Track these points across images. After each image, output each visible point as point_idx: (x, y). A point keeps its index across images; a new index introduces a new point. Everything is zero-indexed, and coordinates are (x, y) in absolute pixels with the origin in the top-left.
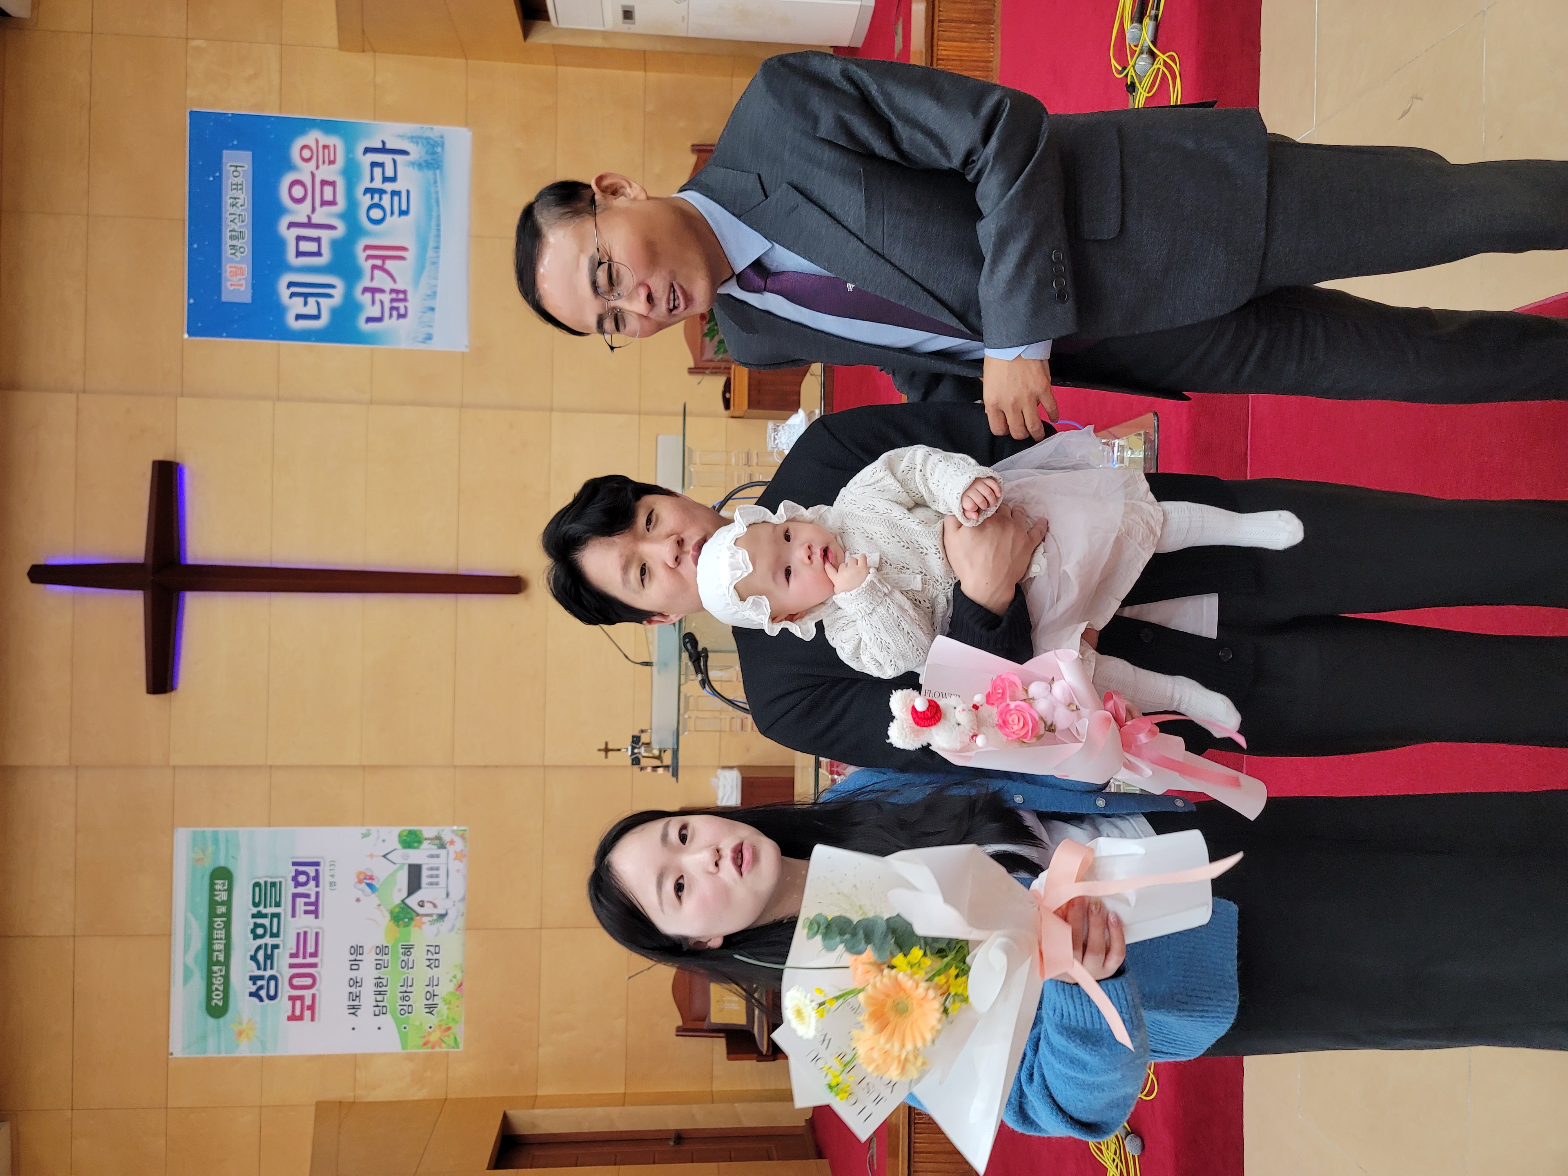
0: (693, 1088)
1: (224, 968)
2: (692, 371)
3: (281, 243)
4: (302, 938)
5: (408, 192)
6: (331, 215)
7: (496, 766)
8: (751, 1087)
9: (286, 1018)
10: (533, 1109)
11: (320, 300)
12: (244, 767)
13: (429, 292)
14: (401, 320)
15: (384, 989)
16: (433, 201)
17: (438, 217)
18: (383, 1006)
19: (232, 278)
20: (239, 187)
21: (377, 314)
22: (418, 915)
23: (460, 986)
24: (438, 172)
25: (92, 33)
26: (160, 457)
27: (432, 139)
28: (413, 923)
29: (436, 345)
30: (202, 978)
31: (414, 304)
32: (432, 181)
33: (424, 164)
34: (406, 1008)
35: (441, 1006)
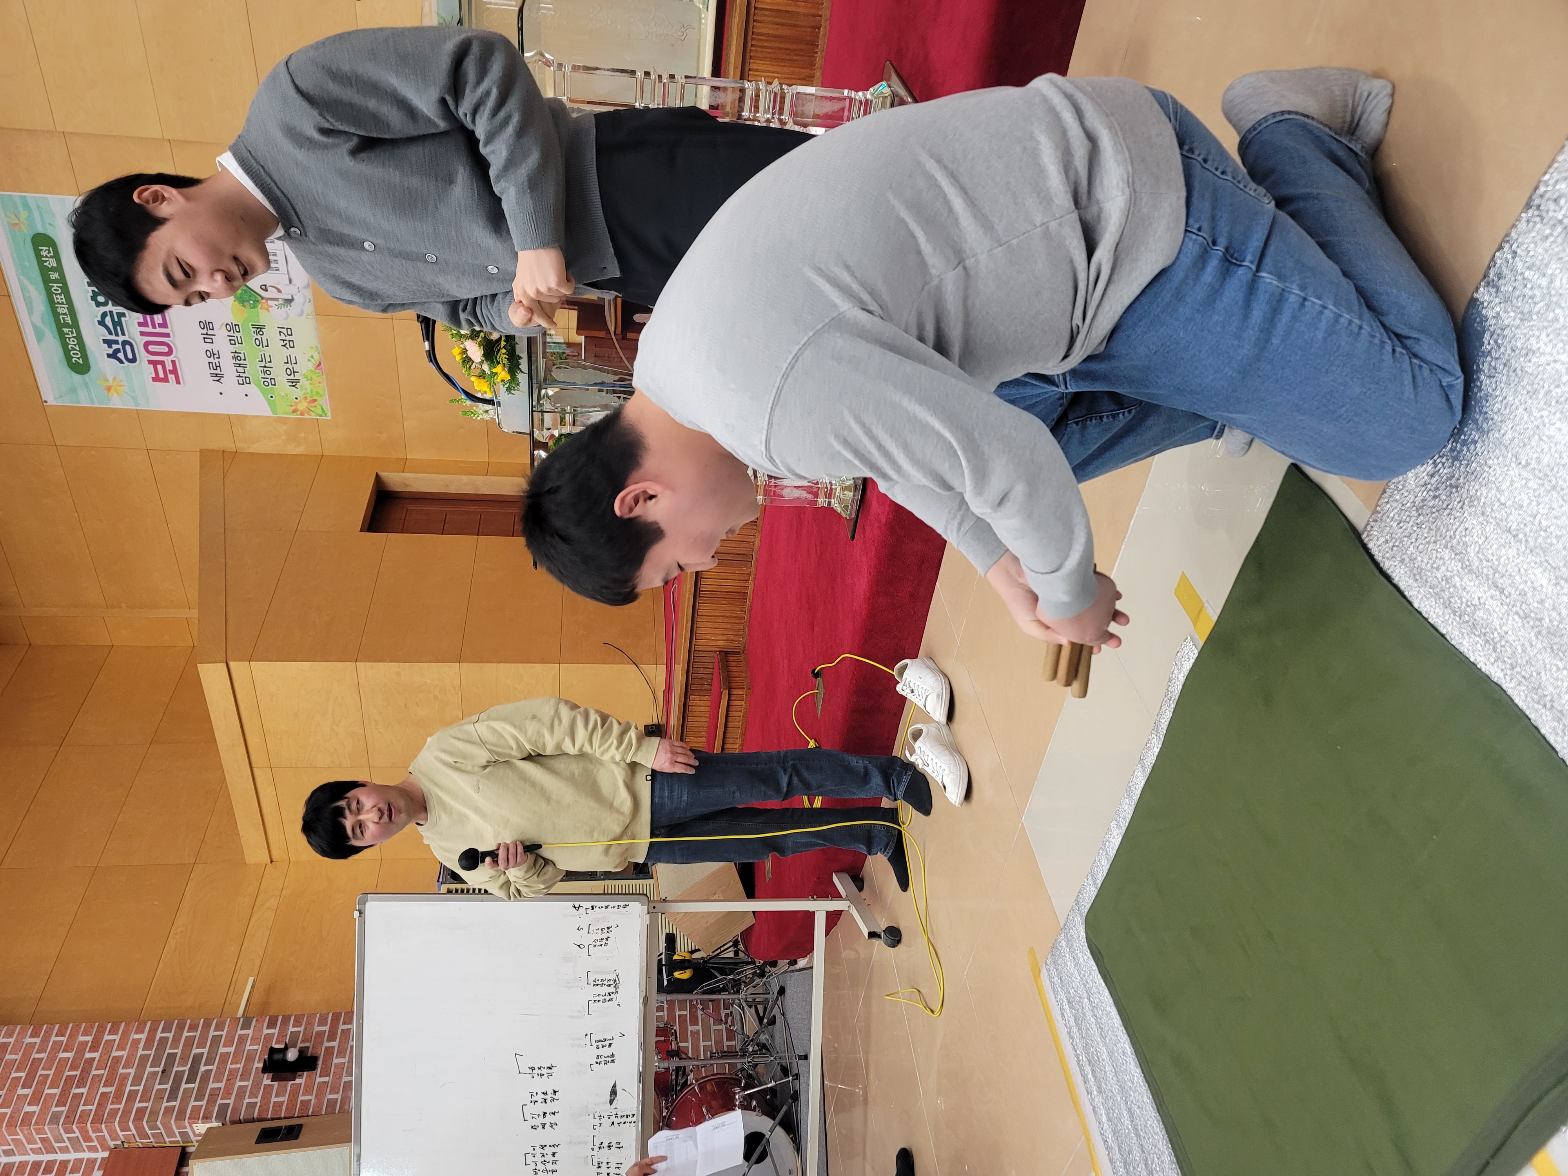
1: (74, 330)
9: (151, 379)
10: (403, 472)
15: (242, 362)
18: (246, 377)
22: (263, 298)
23: (320, 364)
28: (260, 306)
30: (55, 338)
34: (269, 380)
35: (303, 381)
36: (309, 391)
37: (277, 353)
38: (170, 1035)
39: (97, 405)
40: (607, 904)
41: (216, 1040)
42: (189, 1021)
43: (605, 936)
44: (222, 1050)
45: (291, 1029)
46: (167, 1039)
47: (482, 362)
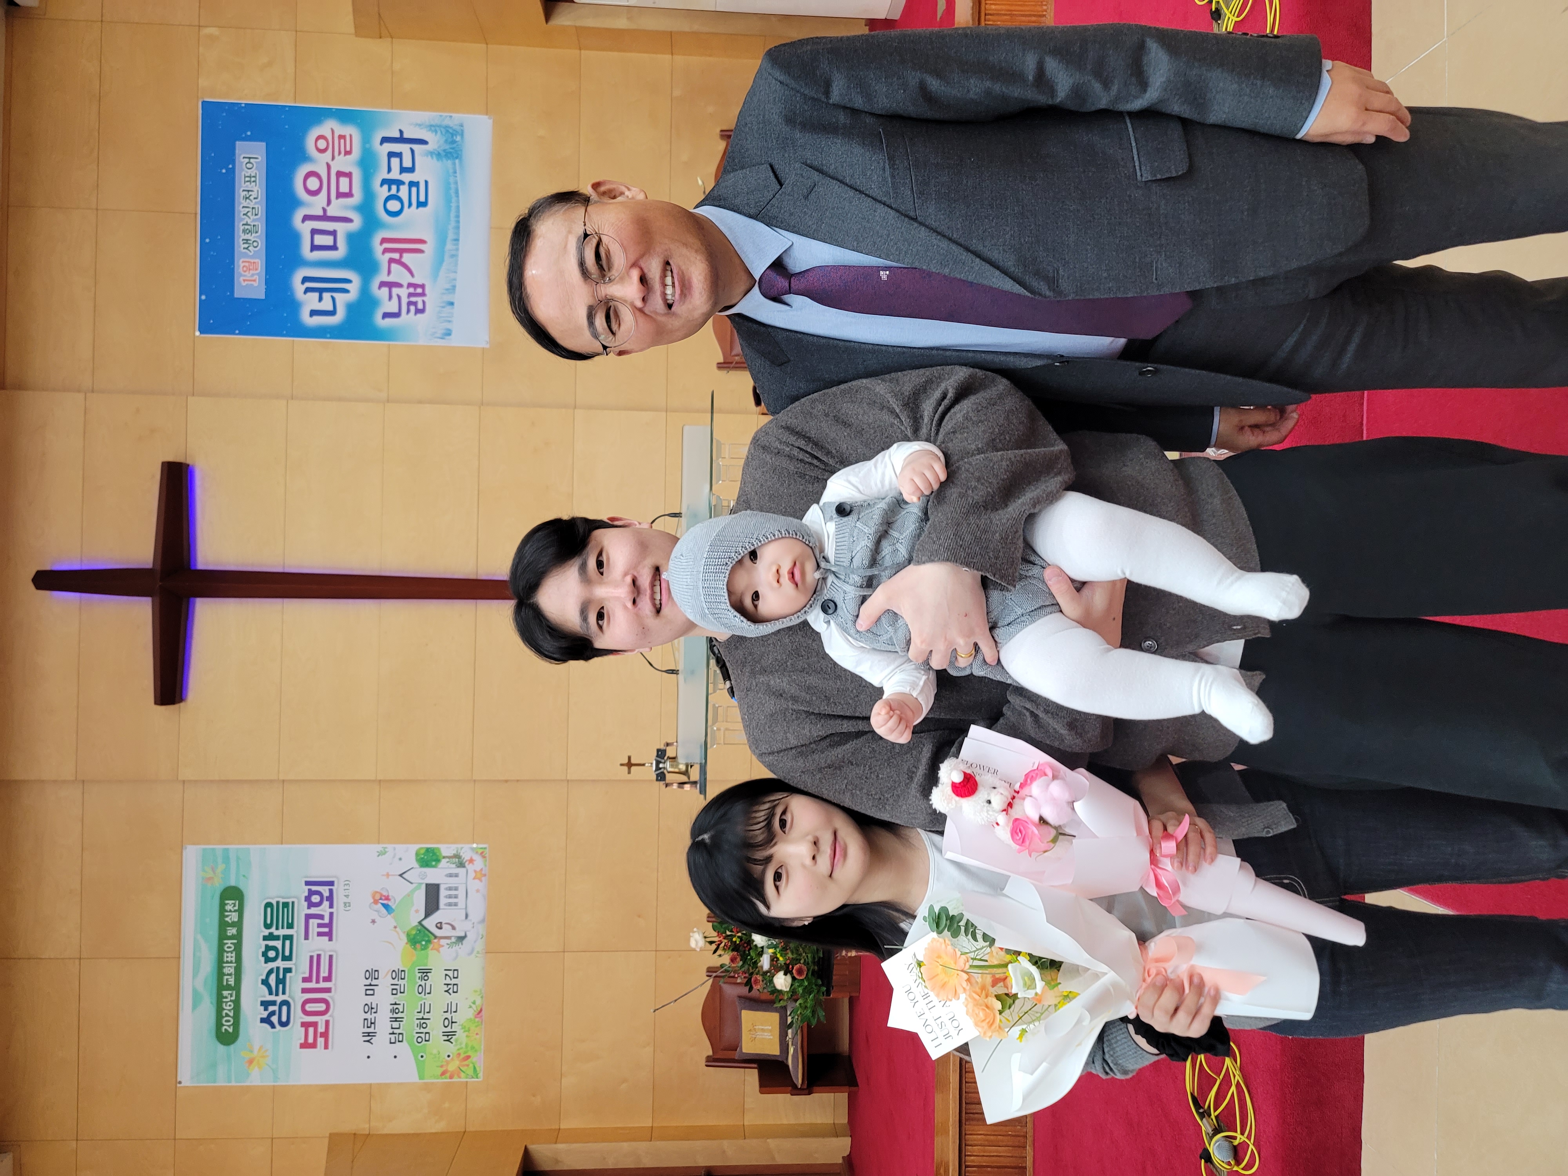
0: (724, 1122)
1: (234, 992)
2: (721, 366)
3: (296, 237)
4: (315, 961)
5: (426, 182)
6: (346, 207)
7: (518, 781)
8: (785, 1122)
9: (298, 1046)
10: (556, 1143)
11: (335, 295)
12: (257, 781)
13: (448, 286)
14: (419, 315)
15: (400, 1015)
16: (452, 192)
17: (458, 207)
18: (399, 1034)
19: (245, 274)
20: (253, 179)
21: (396, 310)
22: (436, 937)
24: (457, 161)
25: (102, 21)
26: (170, 458)
27: (451, 128)
29: (455, 341)
30: (211, 1003)
31: (432, 299)
32: (451, 171)
33: (443, 154)
34: (423, 1036)
35: (460, 1034)
36: (463, 1046)
37: (438, 1000)
39: (233, 1084)
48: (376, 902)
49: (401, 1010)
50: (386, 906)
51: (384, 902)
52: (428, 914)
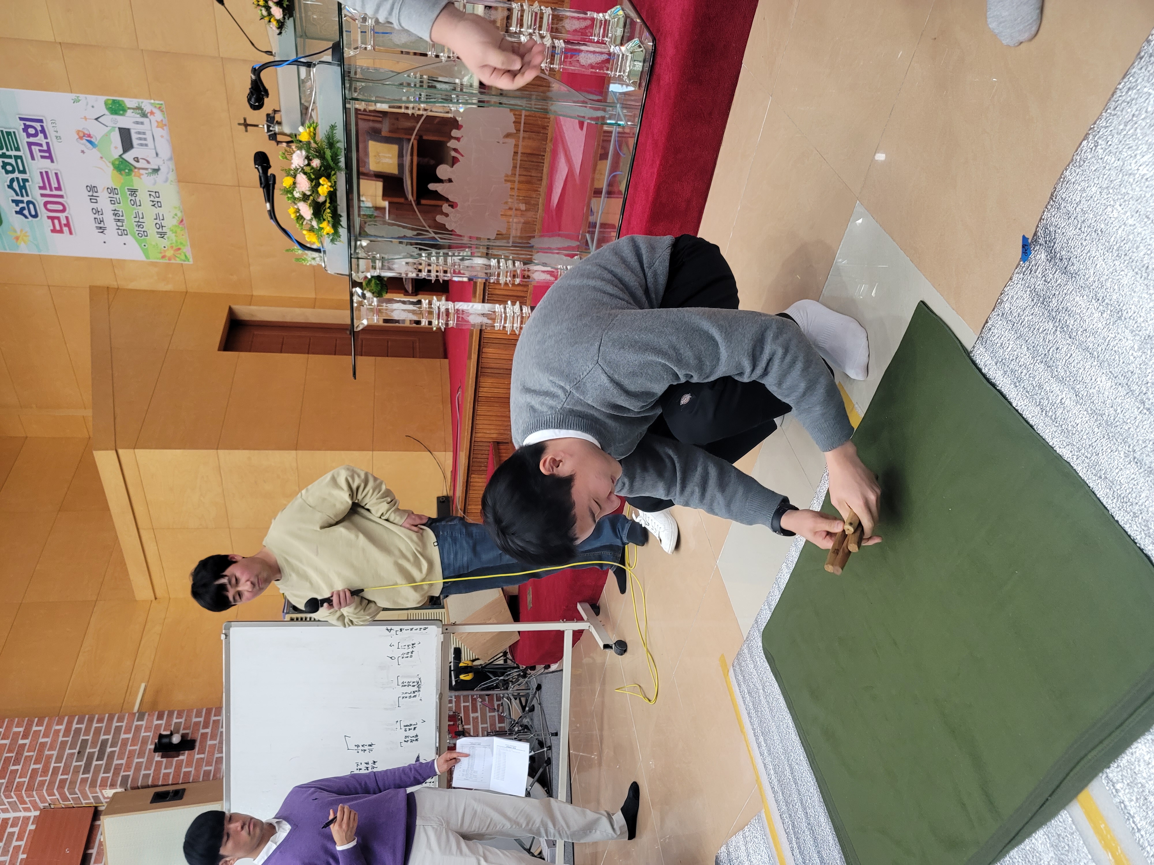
4: (45, 176)
7: (178, 54)
9: (50, 231)
10: (250, 305)
15: (120, 218)
18: (124, 230)
22: (135, 168)
23: (182, 221)
28: (133, 174)
34: (142, 233)
35: (169, 234)
36: (174, 241)
37: (149, 212)
38: (83, 726)
39: (8, 251)
40: (411, 627)
41: (118, 729)
42: (97, 716)
43: (410, 650)
44: (123, 736)
45: (175, 720)
46: (80, 729)
47: (312, 219)
48: (81, 138)
49: (121, 214)
50: (90, 142)
51: (87, 138)
52: (125, 150)
